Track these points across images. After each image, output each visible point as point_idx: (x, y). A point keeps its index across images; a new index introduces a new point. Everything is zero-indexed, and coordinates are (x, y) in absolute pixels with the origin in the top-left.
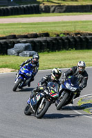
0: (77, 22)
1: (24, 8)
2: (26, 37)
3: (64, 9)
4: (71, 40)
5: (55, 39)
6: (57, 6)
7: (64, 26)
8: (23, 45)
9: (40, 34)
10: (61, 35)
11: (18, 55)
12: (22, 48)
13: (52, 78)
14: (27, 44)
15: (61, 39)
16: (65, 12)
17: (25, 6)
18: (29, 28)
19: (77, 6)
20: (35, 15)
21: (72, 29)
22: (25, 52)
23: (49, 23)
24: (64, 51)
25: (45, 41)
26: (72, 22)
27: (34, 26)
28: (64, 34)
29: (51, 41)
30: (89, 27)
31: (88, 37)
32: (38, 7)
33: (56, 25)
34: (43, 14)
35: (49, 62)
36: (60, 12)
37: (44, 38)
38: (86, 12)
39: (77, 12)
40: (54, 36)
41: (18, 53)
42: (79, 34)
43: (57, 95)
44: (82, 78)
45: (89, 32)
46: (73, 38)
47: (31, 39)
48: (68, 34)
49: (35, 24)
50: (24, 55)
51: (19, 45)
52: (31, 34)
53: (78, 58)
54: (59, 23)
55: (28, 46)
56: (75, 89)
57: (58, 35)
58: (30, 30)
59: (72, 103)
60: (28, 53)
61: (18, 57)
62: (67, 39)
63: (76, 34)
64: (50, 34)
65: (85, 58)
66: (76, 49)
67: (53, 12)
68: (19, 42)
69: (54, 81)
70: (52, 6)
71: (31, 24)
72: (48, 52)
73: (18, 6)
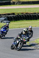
0: (26, 8)
1: (4, 3)
2: (5, 15)
3: (21, 3)
4: (24, 16)
5: (17, 16)
6: (18, 2)
7: (21, 10)
8: (4, 18)
9: (11, 14)
10: (20, 14)
11: (1, 22)
12: (3, 20)
13: (23, 33)
14: (5, 18)
15: (20, 15)
16: (21, 4)
17: (4, 2)
18: (6, 11)
19: (26, 2)
20: (8, 5)
21: (24, 12)
22: (5, 21)
23: (15, 9)
24: (21, 21)
25: (13, 17)
26: (24, 9)
27: (8, 10)
28: (21, 13)
29: (15, 16)
30: (31, 10)
31: (31, 15)
32: (10, 2)
33: (18, 10)
34: (12, 5)
35: (15, 25)
36: (19, 4)
37: (13, 15)
38: (30, 4)
39: (27, 4)
40: (17, 15)
41: (2, 22)
42: (27, 13)
43: (26, 40)
44: (30, 33)
45: (31, 13)
46: (25, 15)
47: (7, 16)
48: (23, 13)
49: (8, 9)
50: (4, 23)
51: (2, 18)
52: (7, 14)
53: (27, 24)
54: (19, 9)
55: (6, 18)
56: (28, 38)
57: (18, 14)
58: (6, 12)
59: (26, 44)
60: (6, 21)
61: (2, 23)
62: (22, 15)
63: (26, 14)
64: (15, 13)
65: (30, 24)
66: (26, 20)
67: (16, 4)
68: (2, 17)
69: (24, 34)
70: (16, 2)
71: (7, 9)
72: (14, 21)
73: (1, 2)
